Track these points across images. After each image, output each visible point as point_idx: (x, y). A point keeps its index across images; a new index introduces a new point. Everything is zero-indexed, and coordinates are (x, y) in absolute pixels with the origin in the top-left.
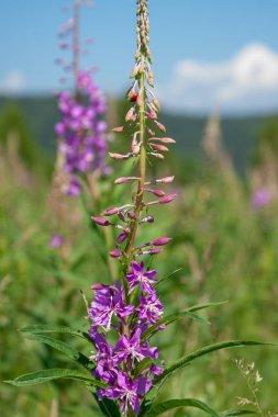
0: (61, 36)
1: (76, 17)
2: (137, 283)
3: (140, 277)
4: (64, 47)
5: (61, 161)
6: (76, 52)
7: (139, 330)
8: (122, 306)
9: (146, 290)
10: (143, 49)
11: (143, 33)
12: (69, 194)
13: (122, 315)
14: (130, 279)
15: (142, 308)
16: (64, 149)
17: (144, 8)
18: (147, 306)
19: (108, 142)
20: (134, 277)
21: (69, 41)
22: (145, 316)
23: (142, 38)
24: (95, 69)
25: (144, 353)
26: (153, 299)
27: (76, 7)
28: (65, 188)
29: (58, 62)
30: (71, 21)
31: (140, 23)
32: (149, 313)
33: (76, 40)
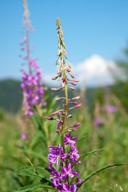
0: (21, 44)
1: (28, 36)
2: (68, 143)
3: (69, 141)
4: (23, 49)
5: (25, 100)
6: (28, 51)
7: (70, 164)
8: (62, 154)
9: (72, 146)
10: (61, 43)
11: (61, 36)
12: (29, 115)
13: (63, 158)
14: (65, 142)
15: (71, 154)
16: (25, 95)
17: (60, 26)
18: (73, 154)
19: (44, 91)
20: (67, 141)
21: (25, 46)
22: (72, 157)
23: (60, 39)
24: (37, 59)
25: (73, 174)
26: (75, 150)
27: (27, 32)
28: (26, 113)
29: (20, 56)
30: (25, 38)
31: (59, 33)
32: (74, 156)
33: (28, 46)
